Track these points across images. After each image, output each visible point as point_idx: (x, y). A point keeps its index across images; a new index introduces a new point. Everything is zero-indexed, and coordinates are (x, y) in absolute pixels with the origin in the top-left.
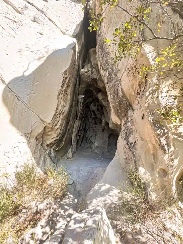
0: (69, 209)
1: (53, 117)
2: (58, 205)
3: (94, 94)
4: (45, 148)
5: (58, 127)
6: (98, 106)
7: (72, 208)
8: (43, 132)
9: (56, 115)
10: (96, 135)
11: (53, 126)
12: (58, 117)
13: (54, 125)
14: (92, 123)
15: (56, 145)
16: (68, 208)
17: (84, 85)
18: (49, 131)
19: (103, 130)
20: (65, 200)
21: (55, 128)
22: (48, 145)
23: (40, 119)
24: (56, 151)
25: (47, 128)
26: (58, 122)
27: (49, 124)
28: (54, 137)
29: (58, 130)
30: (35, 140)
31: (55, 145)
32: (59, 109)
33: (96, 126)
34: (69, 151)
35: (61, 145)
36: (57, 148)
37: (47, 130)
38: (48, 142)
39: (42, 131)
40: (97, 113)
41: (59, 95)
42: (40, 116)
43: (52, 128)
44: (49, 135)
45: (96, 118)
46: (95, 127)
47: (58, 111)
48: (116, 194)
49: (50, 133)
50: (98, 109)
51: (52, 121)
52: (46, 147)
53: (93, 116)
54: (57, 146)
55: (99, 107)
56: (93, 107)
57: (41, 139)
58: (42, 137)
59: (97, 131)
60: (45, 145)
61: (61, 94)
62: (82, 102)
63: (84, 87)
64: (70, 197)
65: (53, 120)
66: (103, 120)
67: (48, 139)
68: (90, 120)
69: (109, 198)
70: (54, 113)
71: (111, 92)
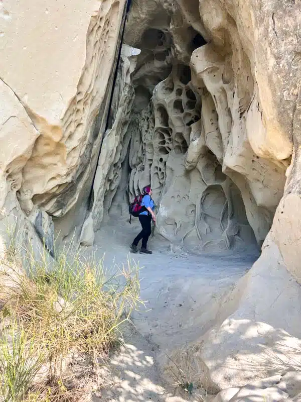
0: (142, 379)
1: (68, 109)
2: (105, 368)
3: (174, 47)
4: (25, 206)
5: (74, 143)
6: (179, 92)
7: (147, 377)
8: (31, 153)
9: (75, 104)
10: (162, 185)
11: (63, 137)
12: (78, 110)
13: (67, 135)
14: (151, 145)
15: (58, 202)
16: (138, 377)
17: (145, 9)
18: (48, 154)
19: (188, 173)
20: (121, 358)
21: (67, 145)
22: (35, 198)
23: (26, 108)
24: (55, 219)
25: (42, 141)
26: (79, 125)
27: (55, 128)
28: (59, 175)
29: (73, 154)
30: (4, 175)
31: (55, 200)
32: (87, 82)
33: (164, 157)
34: (86, 223)
35: (70, 204)
36: (58, 210)
37: (43, 149)
38: (39, 189)
39: (27, 152)
40: (173, 115)
41: (90, 32)
42: (25, 99)
43: (59, 145)
44: (43, 167)
45: (168, 131)
46: (161, 160)
47: (84, 90)
48: (295, 349)
49: (47, 160)
50: (178, 105)
51: (65, 121)
52: (30, 205)
53: (158, 124)
54: (60, 205)
55: (184, 98)
56: (161, 94)
57: (20, 175)
58: (23, 171)
59: (168, 172)
60: (27, 196)
61: (96, 29)
62: (132, 70)
63: (143, 16)
64: (131, 349)
65: (66, 119)
66: (195, 143)
67: (37, 178)
68: (147, 138)
69: (277, 358)
70: (74, 95)
71: (282, 49)
